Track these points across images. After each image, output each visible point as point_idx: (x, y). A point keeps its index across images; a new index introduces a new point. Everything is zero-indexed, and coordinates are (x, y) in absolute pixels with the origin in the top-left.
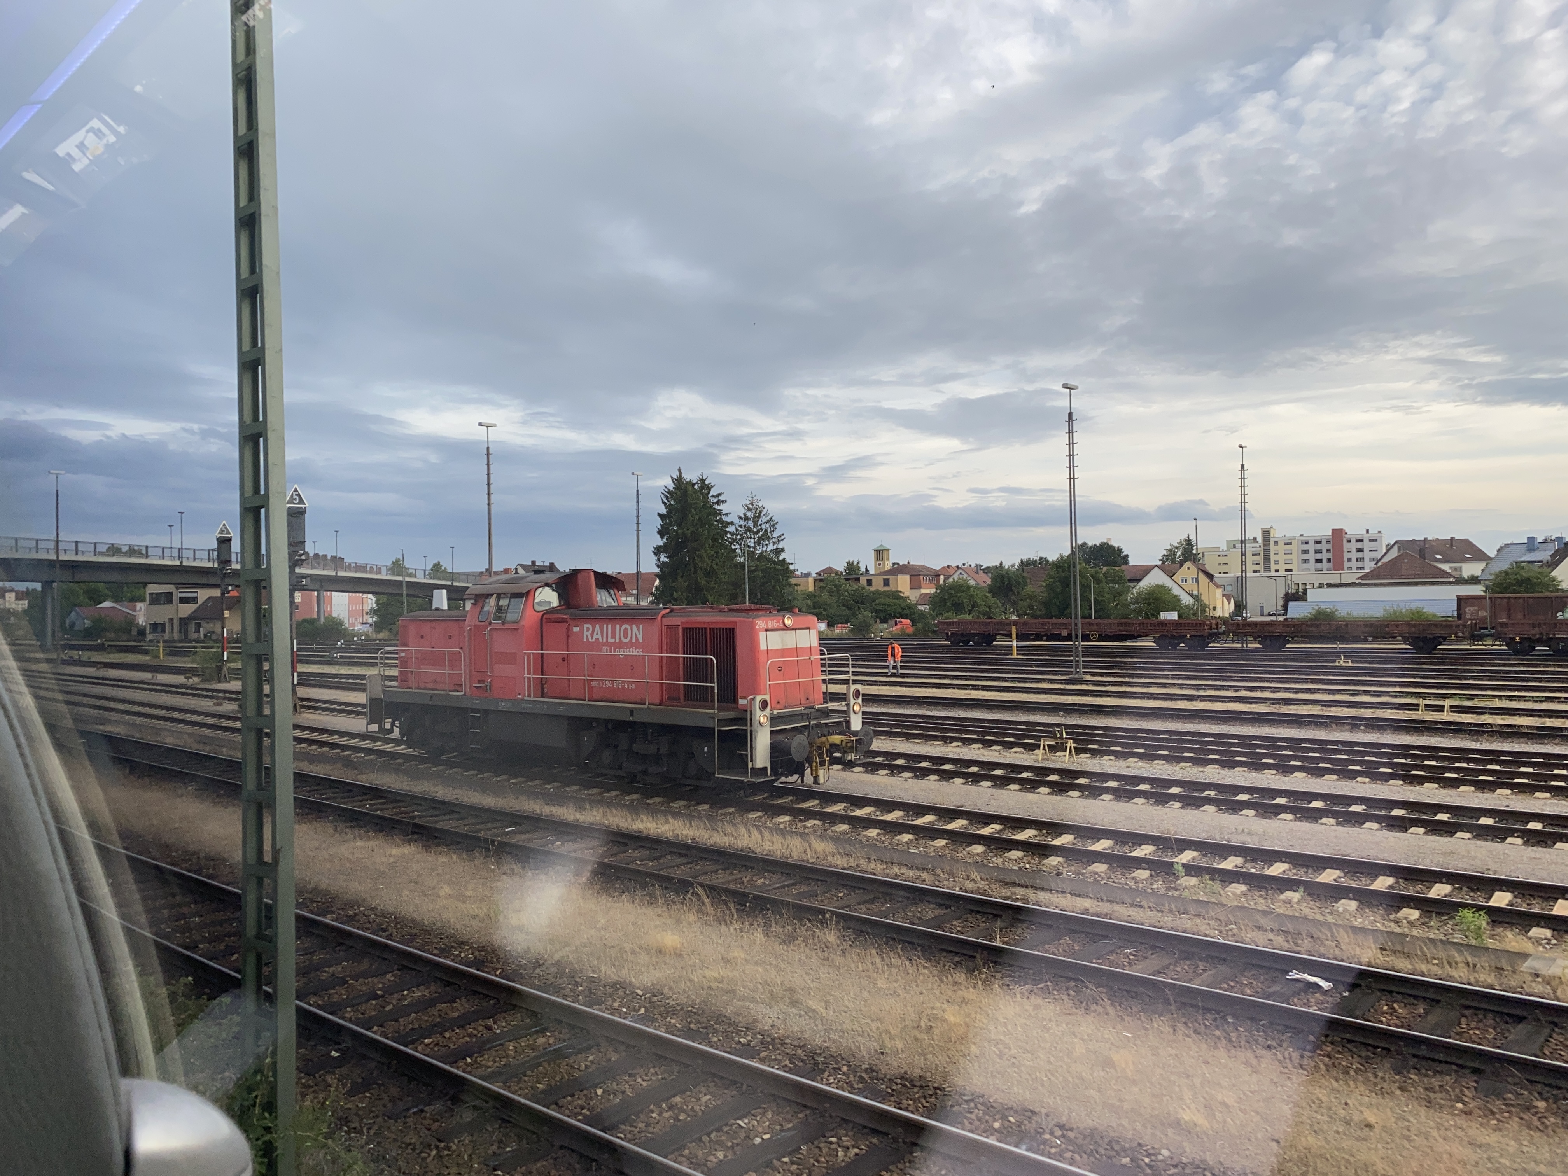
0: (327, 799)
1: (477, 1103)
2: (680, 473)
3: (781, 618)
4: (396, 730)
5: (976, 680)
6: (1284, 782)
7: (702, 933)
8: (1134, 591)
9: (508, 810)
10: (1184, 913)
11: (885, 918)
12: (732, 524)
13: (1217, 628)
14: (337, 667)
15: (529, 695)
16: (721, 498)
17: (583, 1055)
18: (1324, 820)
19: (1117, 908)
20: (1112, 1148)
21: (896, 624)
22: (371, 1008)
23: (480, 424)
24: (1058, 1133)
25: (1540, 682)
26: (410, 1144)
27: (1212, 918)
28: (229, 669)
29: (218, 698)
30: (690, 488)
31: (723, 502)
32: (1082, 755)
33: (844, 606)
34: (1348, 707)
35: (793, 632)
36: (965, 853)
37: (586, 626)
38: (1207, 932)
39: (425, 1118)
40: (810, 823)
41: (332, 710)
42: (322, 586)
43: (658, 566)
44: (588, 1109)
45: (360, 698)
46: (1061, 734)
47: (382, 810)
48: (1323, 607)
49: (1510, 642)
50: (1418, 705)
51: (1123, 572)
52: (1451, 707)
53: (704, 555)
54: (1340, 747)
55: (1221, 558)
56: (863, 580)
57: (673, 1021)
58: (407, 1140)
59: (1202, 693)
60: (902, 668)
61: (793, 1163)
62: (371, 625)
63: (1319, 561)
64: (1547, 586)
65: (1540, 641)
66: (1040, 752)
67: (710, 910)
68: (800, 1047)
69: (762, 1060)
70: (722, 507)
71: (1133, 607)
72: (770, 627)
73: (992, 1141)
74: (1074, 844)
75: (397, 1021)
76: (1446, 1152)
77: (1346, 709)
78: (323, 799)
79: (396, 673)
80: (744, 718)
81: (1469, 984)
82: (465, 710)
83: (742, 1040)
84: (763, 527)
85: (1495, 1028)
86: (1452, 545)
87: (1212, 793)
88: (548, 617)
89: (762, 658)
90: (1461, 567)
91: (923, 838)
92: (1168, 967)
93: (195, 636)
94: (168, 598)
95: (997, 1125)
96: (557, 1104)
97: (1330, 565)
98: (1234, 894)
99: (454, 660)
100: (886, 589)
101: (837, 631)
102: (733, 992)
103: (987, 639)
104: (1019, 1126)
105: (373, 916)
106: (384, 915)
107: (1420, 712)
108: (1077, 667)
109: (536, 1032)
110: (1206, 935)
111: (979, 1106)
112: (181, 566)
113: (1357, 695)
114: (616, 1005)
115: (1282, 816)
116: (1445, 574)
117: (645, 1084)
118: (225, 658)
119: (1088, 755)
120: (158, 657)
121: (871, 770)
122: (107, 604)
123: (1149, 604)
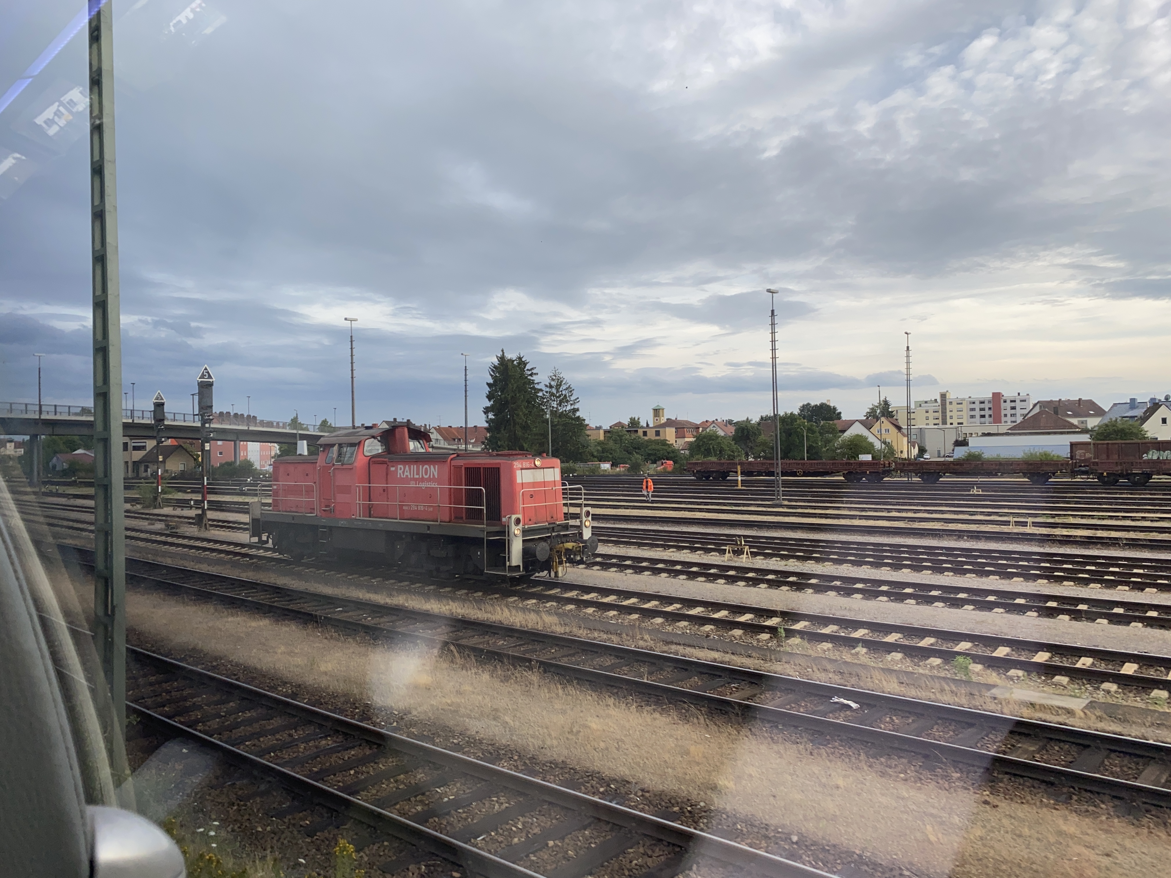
0: (215, 590)
1: (270, 779)
2: (503, 353)
3: (533, 460)
4: (270, 541)
5: (705, 505)
6: (892, 576)
7: (449, 675)
8: (840, 439)
9: (340, 597)
10: (780, 661)
11: (578, 665)
12: (541, 390)
13: (889, 466)
14: (244, 497)
15: (360, 516)
16: (534, 371)
17: (349, 751)
18: (908, 601)
19: (734, 657)
20: (670, 802)
21: (662, 464)
22: (215, 724)
23: (346, 319)
24: (640, 793)
25: (1111, 505)
26: (221, 803)
27: (795, 665)
28: (163, 499)
29: (152, 519)
30: (510, 364)
31: (535, 374)
32: (758, 557)
33: (624, 450)
34: (962, 523)
35: (542, 470)
36: (649, 623)
37: (399, 466)
38: (790, 673)
39: (235, 789)
40: (548, 605)
41: (229, 527)
42: (238, 437)
43: (487, 422)
44: (343, 783)
45: (245, 518)
46: (741, 542)
47: (252, 597)
49: (1100, 476)
50: (1009, 522)
51: (835, 425)
52: (1033, 523)
53: (521, 413)
54: (944, 551)
55: (909, 414)
56: (640, 432)
57: (413, 730)
58: (220, 800)
59: (864, 514)
60: (653, 496)
61: (464, 812)
63: (983, 416)
64: (1136, 435)
65: (1122, 476)
66: (727, 554)
67: (458, 660)
68: (491, 745)
69: (464, 753)
70: (534, 378)
71: (839, 451)
72: (524, 467)
73: (596, 799)
74: (727, 617)
75: (231, 731)
76: (879, 802)
77: (960, 525)
78: (213, 590)
79: (270, 501)
80: (504, 531)
81: (949, 704)
82: (316, 527)
83: (455, 741)
84: (564, 392)
85: (954, 731)
86: (1079, 404)
87: (838, 583)
88: (374, 460)
89: (518, 488)
90: (1086, 421)
91: (624, 614)
92: (755, 695)
93: (145, 475)
94: (125, 447)
95: (602, 790)
96: (323, 780)
97: (991, 419)
98: (822, 649)
99: (309, 491)
100: (658, 438)
101: (618, 469)
102: (456, 711)
103: (724, 475)
104: (616, 790)
105: (229, 666)
106: (237, 665)
107: (1011, 527)
108: (778, 495)
109: (321, 738)
110: (789, 675)
111: (595, 779)
112: (133, 423)
113: (975, 515)
114: (378, 720)
115: (880, 598)
116: (1072, 426)
117: (383, 768)
118: (160, 491)
119: (762, 557)
121: (606, 569)
122: (80, 451)
123: (851, 449)
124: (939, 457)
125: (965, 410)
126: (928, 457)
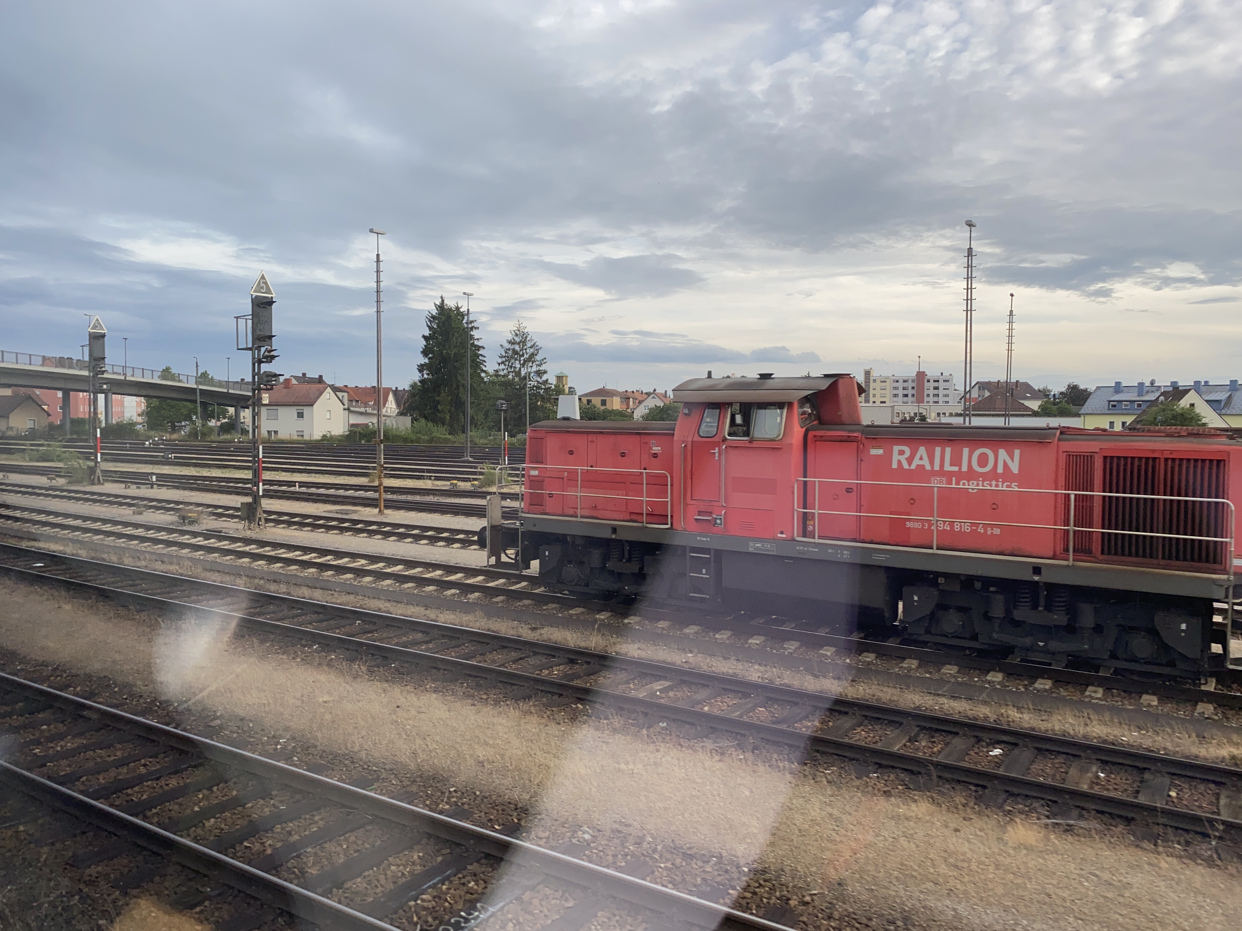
2: (443, 301)
16: (474, 325)
30: (449, 314)
31: (475, 328)
37: (896, 449)
62: (144, 426)
63: (906, 396)
70: (475, 332)
84: (528, 351)
86: (1017, 387)
97: (914, 399)
116: (1027, 408)
125: (888, 388)
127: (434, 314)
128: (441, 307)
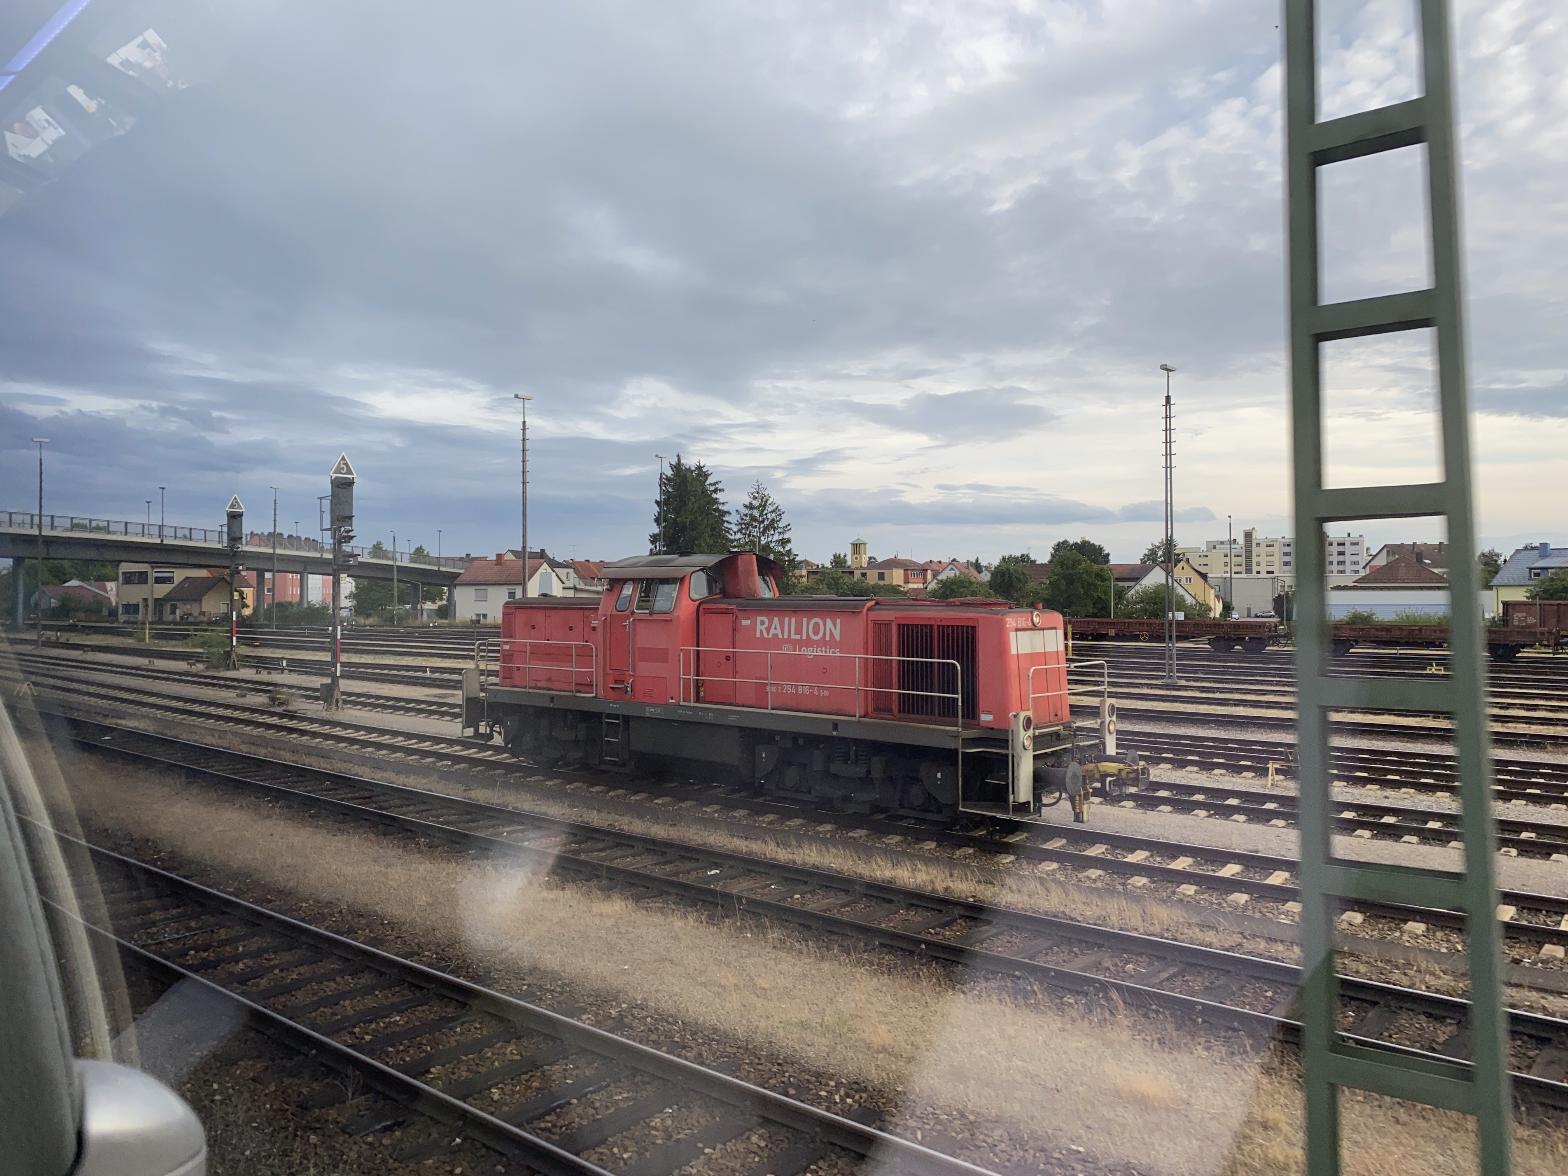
2: (679, 460)
3: (1029, 615)
4: (497, 736)
8: (1136, 590)
15: (686, 701)
28: (238, 655)
29: (237, 688)
30: (689, 474)
31: (720, 490)
35: (1041, 632)
37: (759, 619)
42: (305, 569)
45: (437, 695)
48: (1359, 610)
55: (1202, 558)
56: (857, 574)
62: (351, 610)
66: (1271, 777)
70: (718, 495)
72: (1020, 626)
79: (497, 668)
82: (598, 716)
84: (769, 516)
86: (1440, 550)
88: (704, 607)
93: (171, 617)
94: (142, 578)
99: (585, 654)
108: (1171, 670)
112: (161, 544)
116: (1441, 579)
118: (234, 643)
120: (144, 640)
122: (74, 583)
123: (1155, 604)
124: (1249, 616)
125: (1276, 555)
126: (1237, 616)
127: (669, 475)
128: (677, 467)
